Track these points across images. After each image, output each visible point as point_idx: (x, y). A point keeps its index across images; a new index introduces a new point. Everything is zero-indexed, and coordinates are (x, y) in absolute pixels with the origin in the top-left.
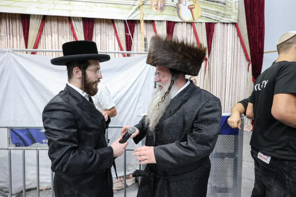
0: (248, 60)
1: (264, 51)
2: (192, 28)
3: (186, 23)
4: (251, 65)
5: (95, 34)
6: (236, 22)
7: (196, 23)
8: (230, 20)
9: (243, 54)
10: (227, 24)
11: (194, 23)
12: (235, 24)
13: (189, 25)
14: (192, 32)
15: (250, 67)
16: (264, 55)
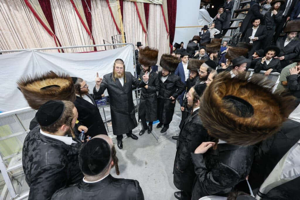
0: (168, 32)
1: (176, 27)
2: (135, 6)
3: (130, 2)
4: (169, 35)
5: (53, 7)
6: (161, 3)
7: (137, 2)
8: (158, 2)
9: (165, 28)
10: (157, 4)
11: (136, 2)
12: (161, 5)
13: (133, 4)
14: (135, 10)
15: (169, 37)
16: (176, 29)
